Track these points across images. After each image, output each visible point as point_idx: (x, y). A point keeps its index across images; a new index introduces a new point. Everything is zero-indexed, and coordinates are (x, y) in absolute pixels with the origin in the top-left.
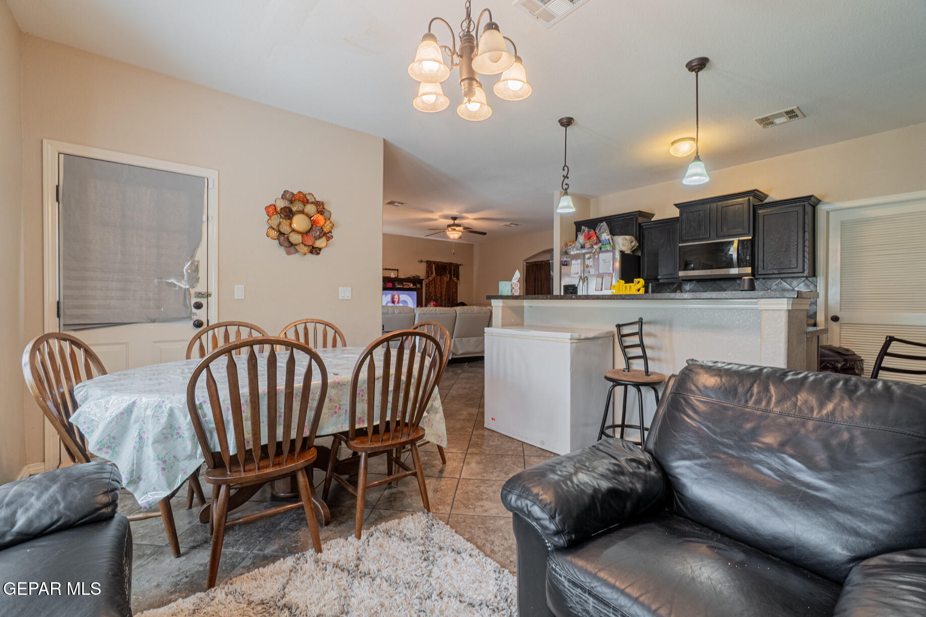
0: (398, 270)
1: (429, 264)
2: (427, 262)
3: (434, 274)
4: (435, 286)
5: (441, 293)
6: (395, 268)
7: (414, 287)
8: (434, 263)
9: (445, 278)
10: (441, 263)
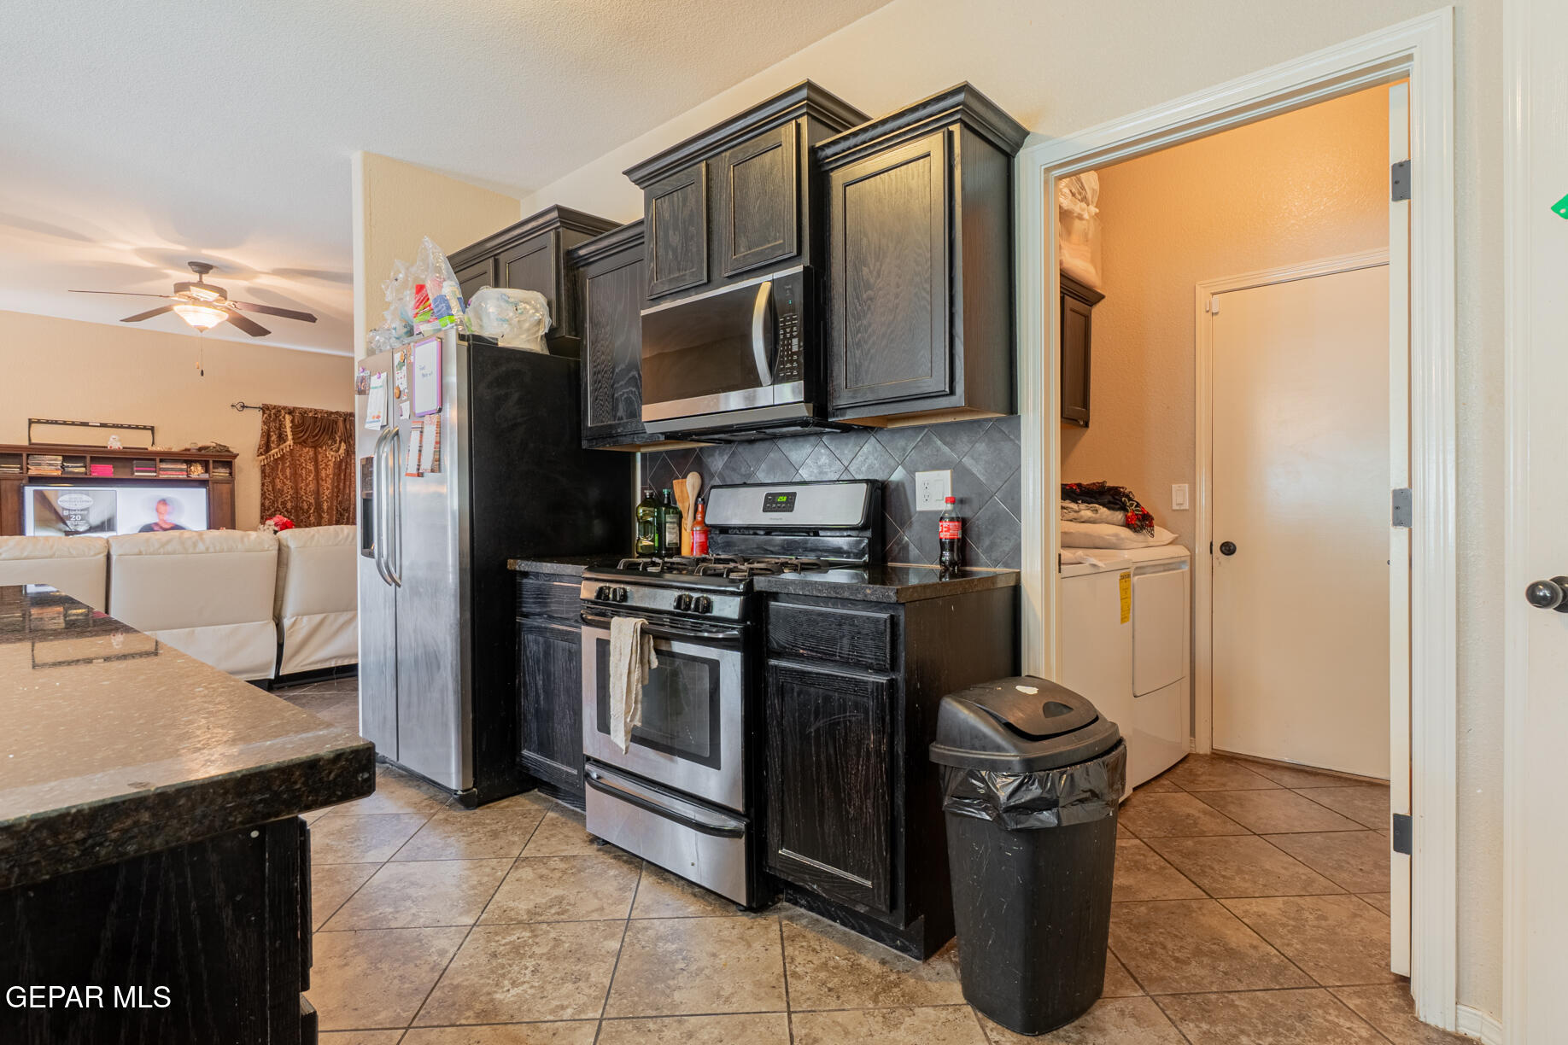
0: (152, 429)
1: (272, 415)
2: (265, 409)
3: (290, 442)
4: (295, 474)
5: (317, 494)
6: (141, 423)
7: (206, 476)
8: (291, 412)
9: (330, 454)
10: (316, 411)
